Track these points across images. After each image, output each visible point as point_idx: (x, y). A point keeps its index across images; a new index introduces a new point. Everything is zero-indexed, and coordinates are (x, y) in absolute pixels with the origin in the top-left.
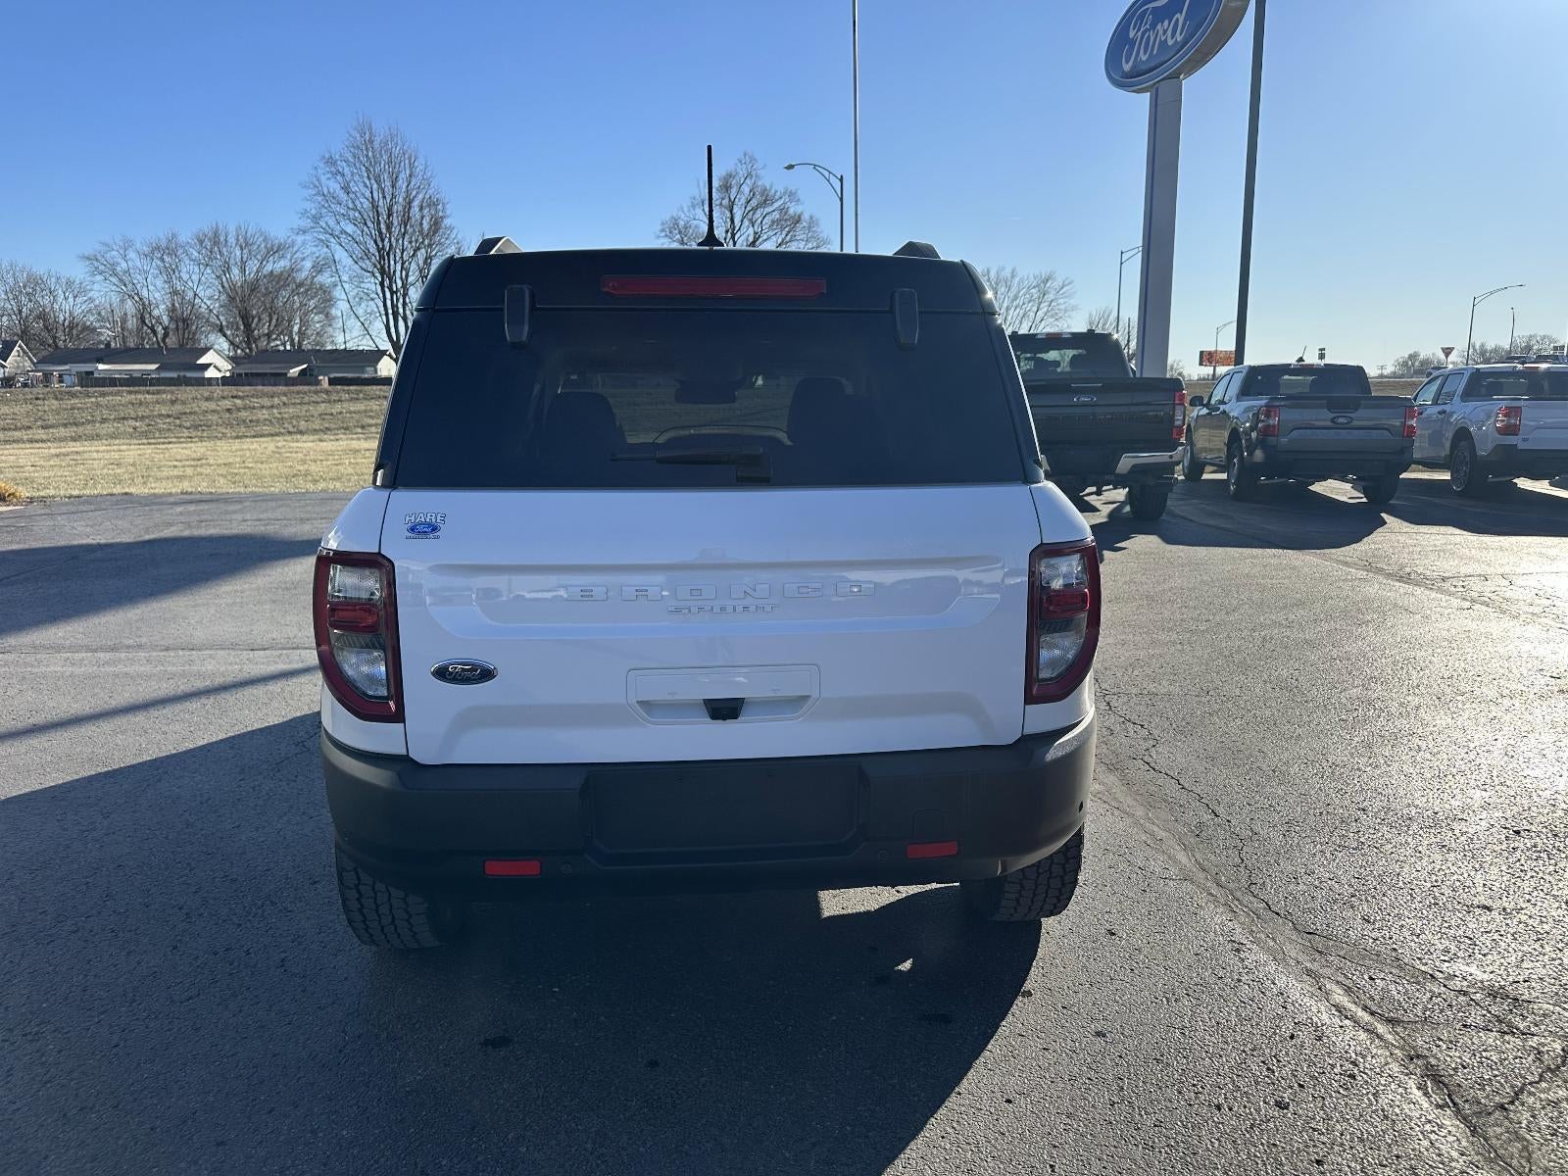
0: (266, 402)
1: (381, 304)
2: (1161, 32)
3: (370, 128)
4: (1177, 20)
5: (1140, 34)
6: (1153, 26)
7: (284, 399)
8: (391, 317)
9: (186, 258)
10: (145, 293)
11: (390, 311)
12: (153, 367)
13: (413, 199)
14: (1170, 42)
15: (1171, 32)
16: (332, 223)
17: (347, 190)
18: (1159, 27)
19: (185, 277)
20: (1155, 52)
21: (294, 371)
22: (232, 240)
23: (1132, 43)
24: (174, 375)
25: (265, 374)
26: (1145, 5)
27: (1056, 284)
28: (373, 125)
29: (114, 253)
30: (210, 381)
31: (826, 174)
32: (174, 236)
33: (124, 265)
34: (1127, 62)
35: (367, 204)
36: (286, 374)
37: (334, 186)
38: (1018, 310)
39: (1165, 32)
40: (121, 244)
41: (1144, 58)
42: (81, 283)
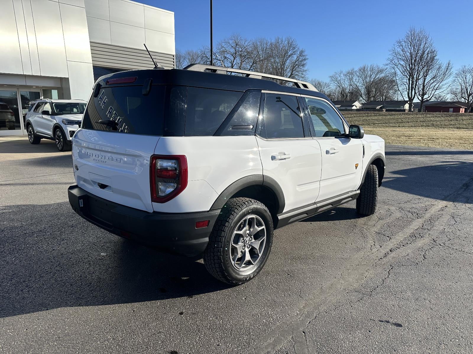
0: (349, 116)
1: (407, 86)
3: (414, 30)
7: (355, 115)
8: (410, 90)
9: (355, 75)
10: (343, 86)
11: (410, 88)
12: (340, 106)
13: (425, 51)
16: (396, 61)
17: (403, 50)
19: (354, 80)
21: (378, 107)
22: (369, 69)
24: (344, 108)
25: (370, 108)
28: (415, 29)
29: (338, 75)
30: (352, 110)
32: (353, 69)
33: (339, 78)
35: (409, 54)
36: (376, 108)
37: (399, 50)
40: (340, 72)
42: (328, 84)
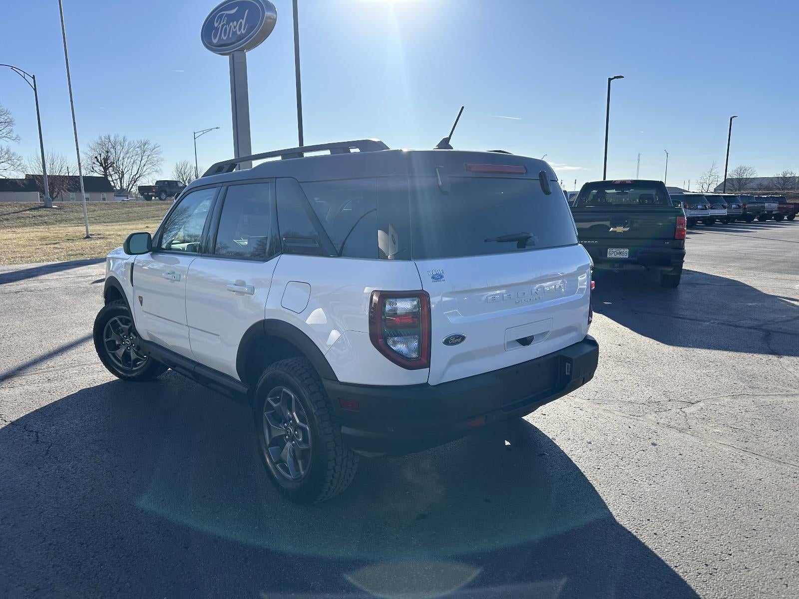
2: (233, 27)
4: (241, 22)
5: (220, 25)
6: (228, 23)
14: (239, 33)
15: (239, 27)
18: (231, 24)
20: (230, 36)
23: (217, 29)
26: (221, 12)
27: (151, 146)
31: (22, 73)
34: (215, 38)
38: (129, 159)
39: (235, 27)
41: (225, 38)
